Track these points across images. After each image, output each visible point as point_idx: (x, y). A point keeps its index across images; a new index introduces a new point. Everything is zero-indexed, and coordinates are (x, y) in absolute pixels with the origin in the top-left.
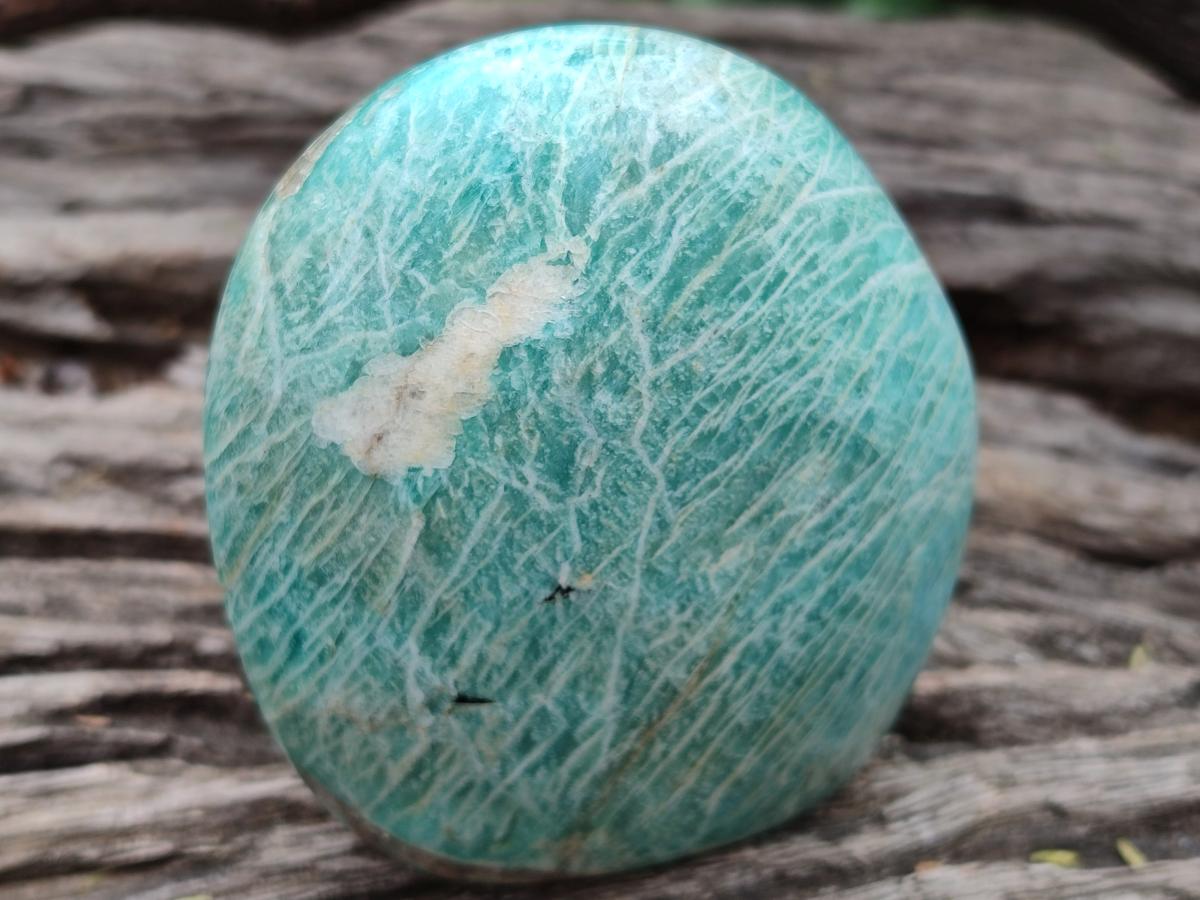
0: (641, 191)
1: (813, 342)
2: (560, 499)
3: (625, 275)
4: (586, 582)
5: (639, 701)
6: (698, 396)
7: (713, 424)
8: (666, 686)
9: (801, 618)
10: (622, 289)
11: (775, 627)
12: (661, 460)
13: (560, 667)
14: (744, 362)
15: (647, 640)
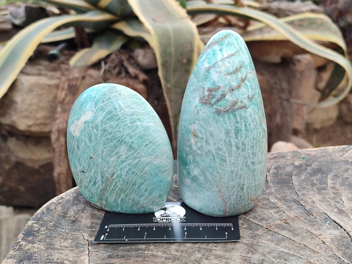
0: (104, 104)
1: (123, 129)
2: (90, 144)
3: (99, 114)
4: (94, 157)
5: (104, 179)
6: (106, 133)
7: (108, 137)
8: (107, 177)
9: (125, 172)
10: (98, 116)
11: (121, 172)
12: (102, 141)
13: (93, 169)
14: (113, 129)
15: (103, 169)
